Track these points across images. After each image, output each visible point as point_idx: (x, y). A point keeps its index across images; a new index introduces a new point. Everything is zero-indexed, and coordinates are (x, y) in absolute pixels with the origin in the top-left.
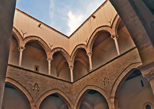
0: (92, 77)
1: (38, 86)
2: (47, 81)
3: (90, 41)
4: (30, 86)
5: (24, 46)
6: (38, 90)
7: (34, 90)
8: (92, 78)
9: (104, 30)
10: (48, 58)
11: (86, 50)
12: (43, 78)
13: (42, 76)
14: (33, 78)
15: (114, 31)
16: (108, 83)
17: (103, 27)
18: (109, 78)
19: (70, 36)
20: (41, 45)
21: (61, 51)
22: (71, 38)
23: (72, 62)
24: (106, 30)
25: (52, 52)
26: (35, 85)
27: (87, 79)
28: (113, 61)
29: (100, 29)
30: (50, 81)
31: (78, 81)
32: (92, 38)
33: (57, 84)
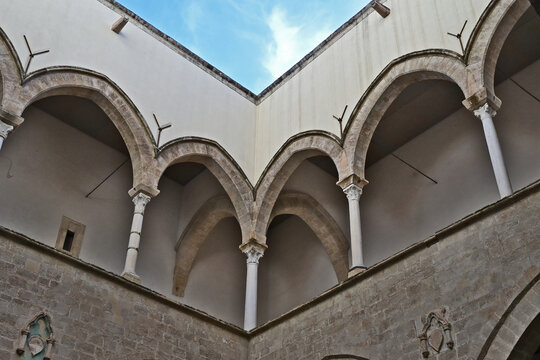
0: (359, 309)
1: (49, 331)
2: (110, 307)
3: (359, 116)
4: (7, 325)
5: (19, 107)
6: (47, 355)
7: (20, 353)
8: (356, 315)
9: (429, 68)
10: (136, 184)
11: (335, 160)
12: (90, 290)
13: (85, 277)
14: (30, 282)
15: (479, 76)
16: (445, 349)
17: (423, 59)
18: (454, 317)
19: (263, 94)
20: (111, 115)
21: (208, 158)
22: (266, 101)
23: (260, 217)
24: (439, 70)
25: (161, 159)
26: (33, 325)
27: (333, 319)
28: (472, 228)
29: (408, 67)
30: (123, 312)
31: (283, 326)
32: (368, 105)
33: (158, 335)
